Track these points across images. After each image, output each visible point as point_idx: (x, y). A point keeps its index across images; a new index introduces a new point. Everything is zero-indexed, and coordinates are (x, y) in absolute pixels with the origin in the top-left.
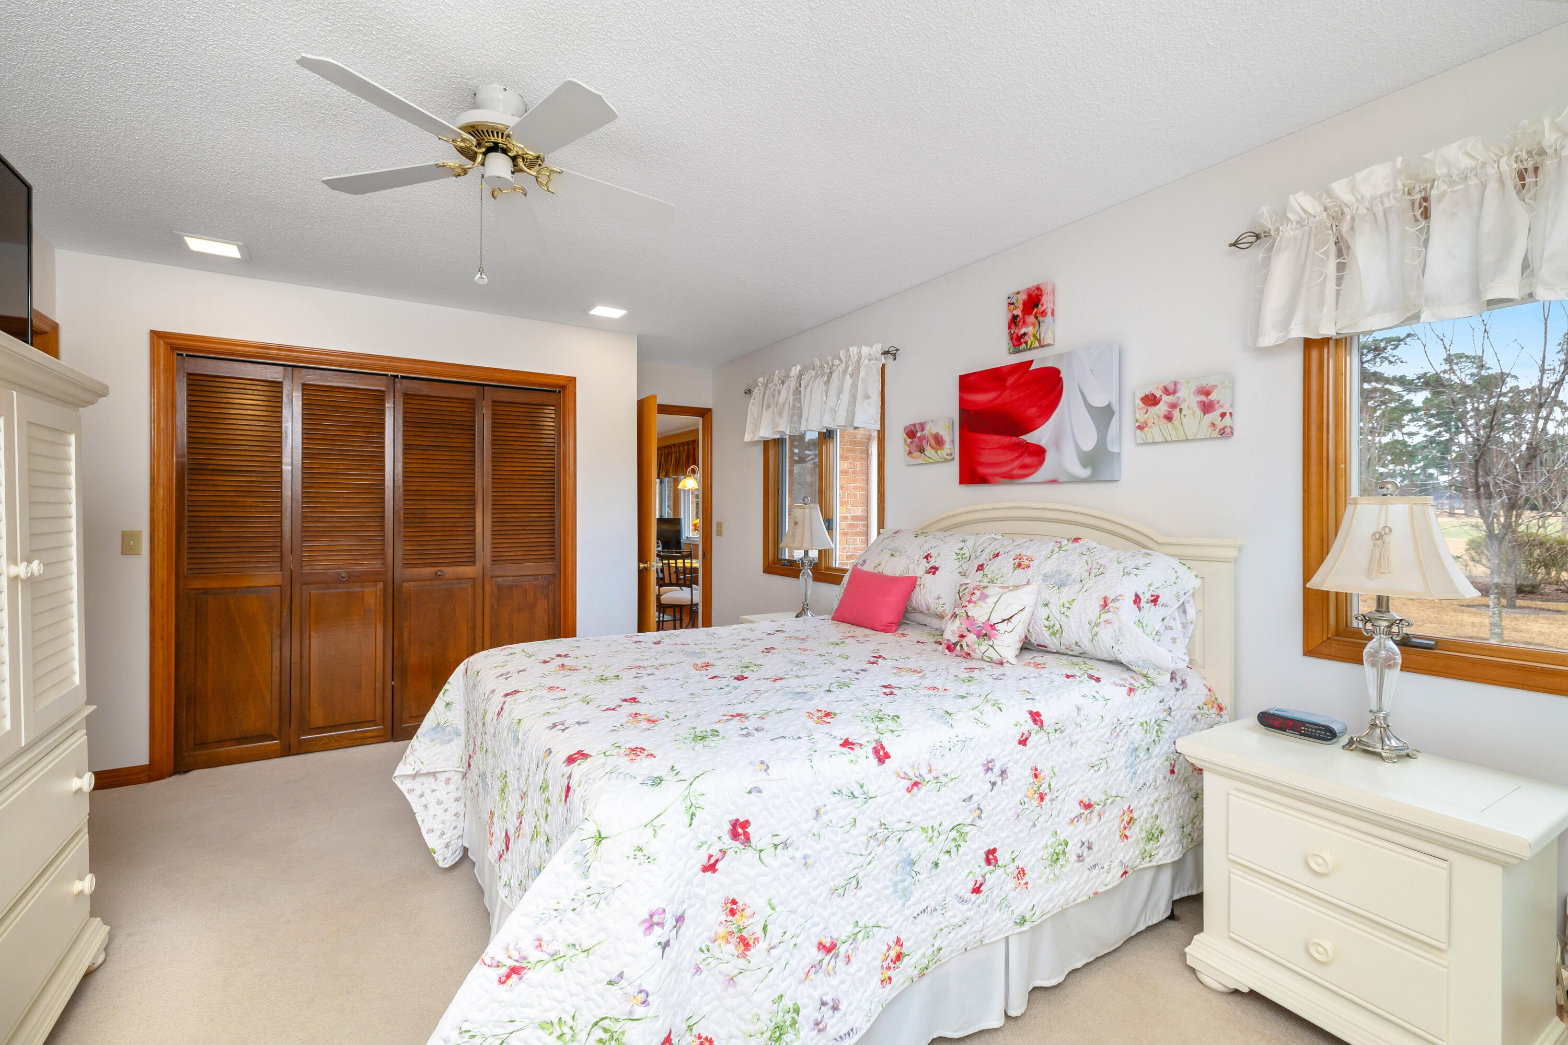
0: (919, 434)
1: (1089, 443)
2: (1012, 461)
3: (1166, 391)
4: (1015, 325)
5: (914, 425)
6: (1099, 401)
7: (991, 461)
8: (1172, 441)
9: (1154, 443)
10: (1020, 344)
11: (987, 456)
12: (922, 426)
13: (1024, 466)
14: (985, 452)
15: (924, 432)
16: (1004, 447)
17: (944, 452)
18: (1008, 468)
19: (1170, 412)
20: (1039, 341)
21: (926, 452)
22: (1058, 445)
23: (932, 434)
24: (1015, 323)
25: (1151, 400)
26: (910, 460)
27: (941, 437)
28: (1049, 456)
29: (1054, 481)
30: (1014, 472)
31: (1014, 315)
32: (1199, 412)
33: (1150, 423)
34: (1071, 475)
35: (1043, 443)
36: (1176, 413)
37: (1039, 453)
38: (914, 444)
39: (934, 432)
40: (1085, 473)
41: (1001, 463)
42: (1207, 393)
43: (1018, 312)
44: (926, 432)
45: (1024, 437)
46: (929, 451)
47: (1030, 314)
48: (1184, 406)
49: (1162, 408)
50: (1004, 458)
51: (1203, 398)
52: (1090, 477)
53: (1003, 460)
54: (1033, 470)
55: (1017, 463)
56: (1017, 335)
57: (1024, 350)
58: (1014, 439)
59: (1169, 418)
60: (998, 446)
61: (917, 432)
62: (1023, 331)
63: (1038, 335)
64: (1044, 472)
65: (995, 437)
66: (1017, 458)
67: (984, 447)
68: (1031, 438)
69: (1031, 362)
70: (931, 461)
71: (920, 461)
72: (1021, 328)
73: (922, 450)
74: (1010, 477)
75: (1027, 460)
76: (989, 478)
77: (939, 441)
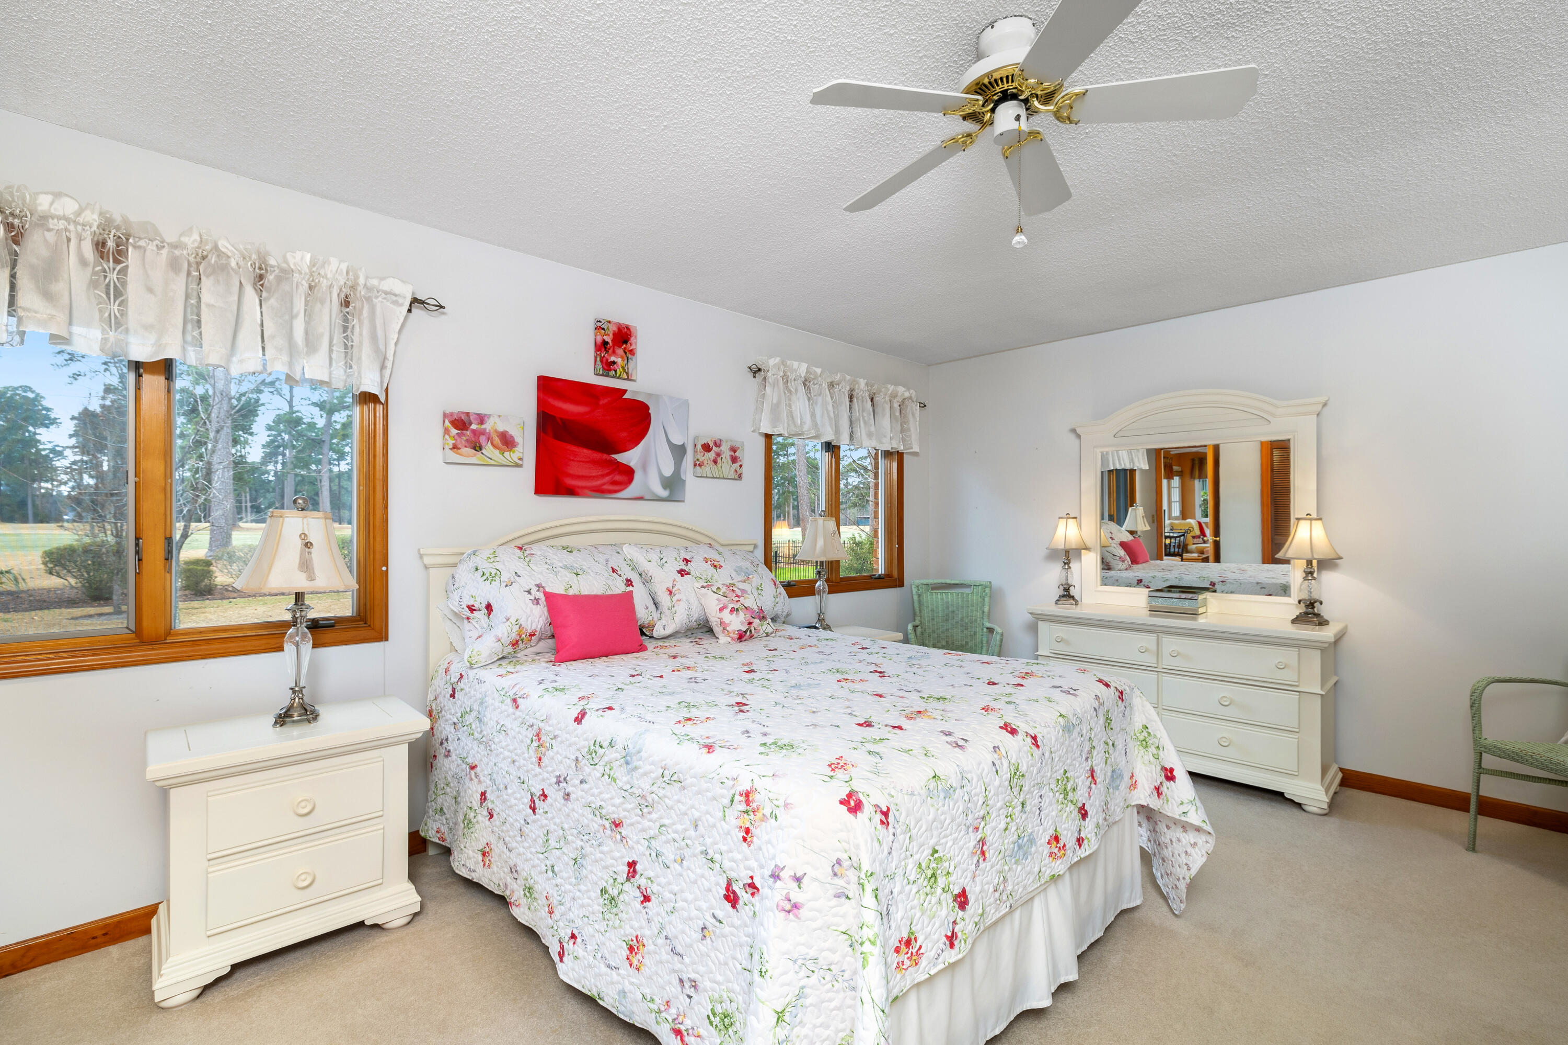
0: (474, 427)
1: (668, 471)
2: (603, 476)
3: (716, 444)
4: (605, 350)
5: (468, 414)
6: (677, 440)
7: (581, 474)
8: (716, 478)
9: (707, 477)
10: (610, 370)
11: (575, 468)
12: (482, 419)
13: (614, 483)
14: (572, 463)
15: (483, 427)
16: (594, 462)
17: (514, 456)
18: (598, 482)
19: (716, 458)
20: (627, 374)
21: (484, 451)
22: (645, 468)
23: (496, 431)
24: (605, 348)
25: (707, 448)
26: (453, 457)
27: (512, 437)
28: (637, 477)
29: (641, 498)
30: (605, 487)
31: (604, 340)
32: (730, 462)
33: (705, 462)
34: (653, 493)
35: (632, 464)
36: (719, 459)
37: (628, 473)
38: (464, 438)
39: (501, 429)
40: (664, 493)
41: (591, 477)
42: (735, 451)
43: (608, 339)
44: (488, 426)
45: (616, 457)
46: (489, 450)
47: (620, 347)
48: (723, 456)
49: (712, 455)
50: (594, 473)
51: (732, 453)
52: (668, 497)
53: (594, 474)
54: (622, 487)
55: (607, 479)
56: (607, 360)
57: (613, 377)
58: (605, 456)
59: (715, 462)
60: (588, 460)
61: (471, 424)
62: (612, 359)
63: (626, 368)
64: (633, 489)
65: (585, 451)
66: (608, 474)
67: (572, 458)
68: (622, 458)
69: (625, 391)
70: (493, 462)
71: (473, 460)
72: (610, 356)
73: (477, 447)
74: (600, 491)
75: (618, 478)
76: (579, 491)
77: (507, 442)
